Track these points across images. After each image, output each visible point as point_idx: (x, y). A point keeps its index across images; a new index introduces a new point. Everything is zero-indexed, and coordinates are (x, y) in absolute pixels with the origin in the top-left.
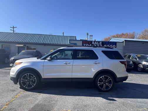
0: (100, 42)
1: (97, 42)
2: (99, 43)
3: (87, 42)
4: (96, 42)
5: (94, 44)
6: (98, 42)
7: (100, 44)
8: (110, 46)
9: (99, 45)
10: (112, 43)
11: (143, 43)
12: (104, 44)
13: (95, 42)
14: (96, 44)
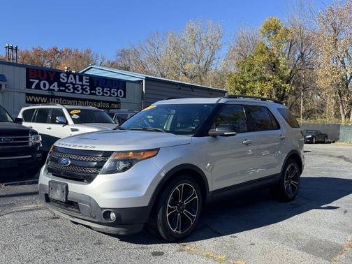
0: (84, 78)
1: (75, 75)
2: (81, 80)
3: (42, 71)
4: (71, 76)
5: (67, 83)
6: (77, 77)
7: (84, 83)
8: (110, 91)
9: (82, 86)
10: (115, 84)
11: (180, 89)
12: (95, 85)
13: (68, 74)
14: (71, 83)
